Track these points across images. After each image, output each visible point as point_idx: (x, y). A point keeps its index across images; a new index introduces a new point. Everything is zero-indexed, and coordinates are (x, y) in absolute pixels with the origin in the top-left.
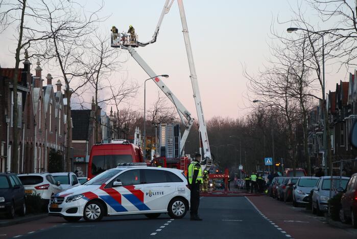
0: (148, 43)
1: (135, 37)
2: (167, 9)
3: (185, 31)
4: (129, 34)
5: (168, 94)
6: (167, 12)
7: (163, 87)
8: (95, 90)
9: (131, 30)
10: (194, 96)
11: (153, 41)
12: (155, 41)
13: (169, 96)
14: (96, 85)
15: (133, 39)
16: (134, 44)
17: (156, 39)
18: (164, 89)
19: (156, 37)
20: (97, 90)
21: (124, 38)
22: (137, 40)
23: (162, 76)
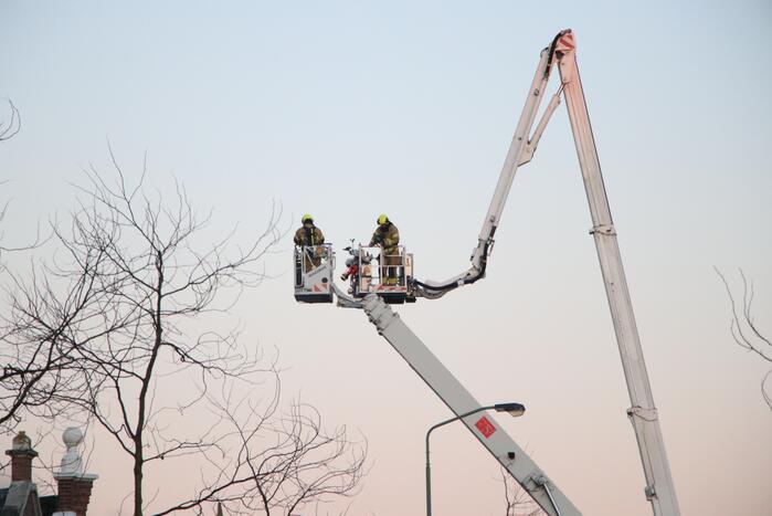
0: (454, 285)
1: (399, 261)
2: (525, 145)
3: (603, 231)
4: (377, 251)
5: (531, 486)
6: (526, 157)
7: (512, 456)
8: (132, 461)
9: (385, 233)
10: (651, 495)
11: (474, 274)
12: (481, 274)
13: (538, 494)
14: (137, 438)
15: (392, 271)
16: (397, 289)
17: (483, 265)
18: (516, 466)
19: (484, 257)
20: (139, 461)
21: (355, 269)
22: (407, 272)
23: (498, 407)
